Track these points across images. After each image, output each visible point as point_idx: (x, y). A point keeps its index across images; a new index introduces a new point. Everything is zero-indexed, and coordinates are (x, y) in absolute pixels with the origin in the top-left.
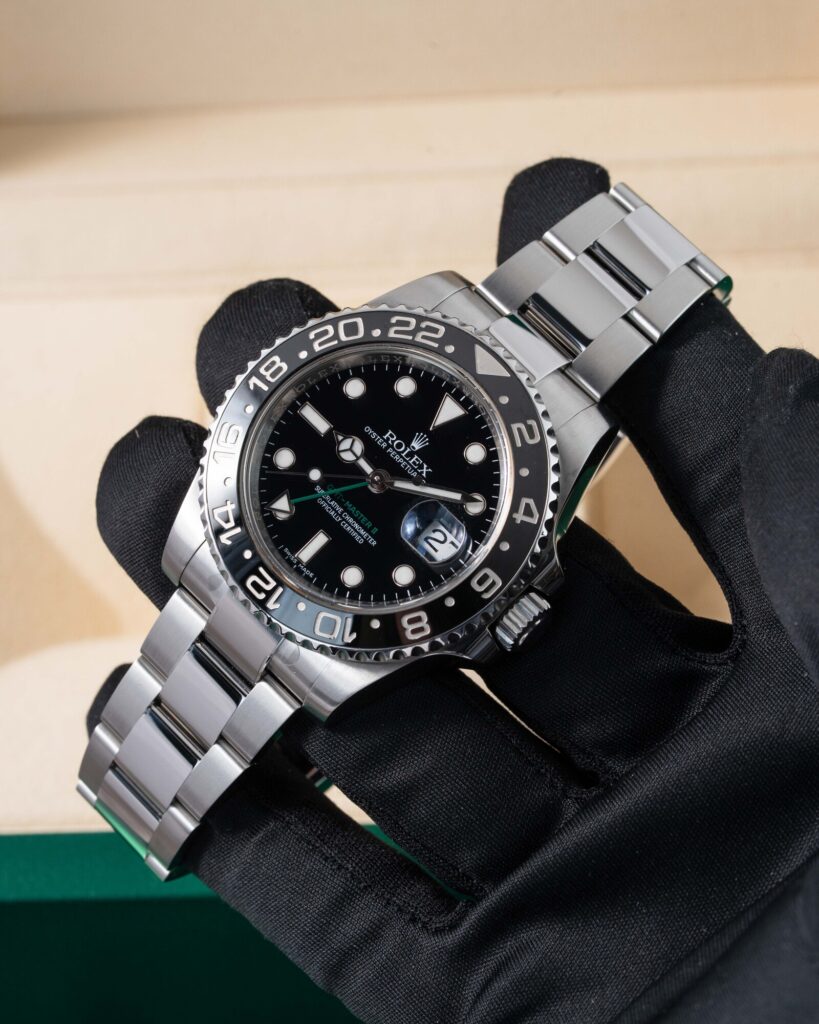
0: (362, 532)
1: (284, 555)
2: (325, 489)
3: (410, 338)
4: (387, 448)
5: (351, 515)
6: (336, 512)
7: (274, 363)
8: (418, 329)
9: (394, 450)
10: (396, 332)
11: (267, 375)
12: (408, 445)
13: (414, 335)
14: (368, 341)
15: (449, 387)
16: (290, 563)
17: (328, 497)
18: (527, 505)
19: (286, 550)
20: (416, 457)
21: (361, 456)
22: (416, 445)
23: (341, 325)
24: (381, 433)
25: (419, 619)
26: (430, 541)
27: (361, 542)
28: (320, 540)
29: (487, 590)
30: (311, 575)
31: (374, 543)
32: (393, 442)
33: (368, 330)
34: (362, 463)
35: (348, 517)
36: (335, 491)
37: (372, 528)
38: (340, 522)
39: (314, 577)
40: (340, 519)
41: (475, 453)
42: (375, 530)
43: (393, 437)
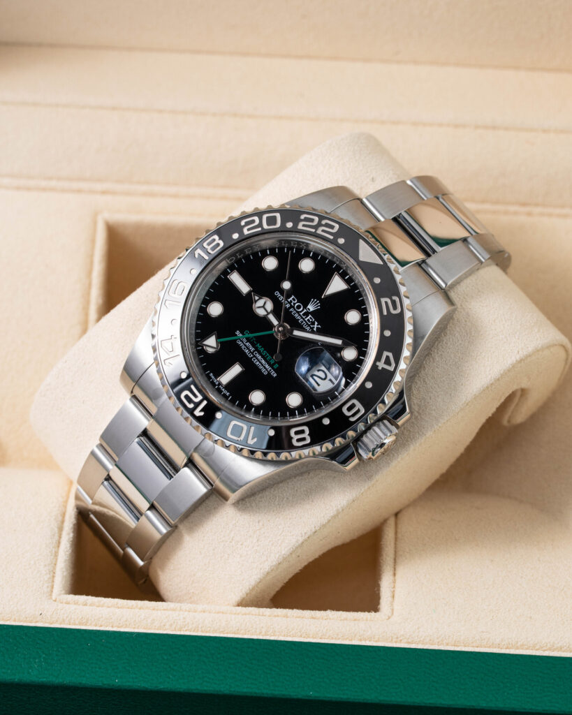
0: (267, 366)
1: (209, 378)
2: (243, 334)
3: (313, 230)
4: (290, 308)
5: (260, 354)
6: (250, 350)
7: (214, 240)
8: (319, 225)
9: (295, 310)
10: (304, 226)
11: (209, 248)
12: (305, 307)
13: (316, 230)
14: (283, 230)
15: (338, 268)
16: (213, 384)
17: (244, 340)
18: (387, 357)
20: (310, 316)
21: (271, 312)
22: (311, 307)
23: (265, 217)
24: (287, 297)
25: (302, 432)
26: (314, 377)
27: (266, 373)
28: (236, 370)
29: (353, 415)
30: (228, 394)
31: (275, 375)
33: (283, 222)
34: (272, 318)
35: (257, 355)
36: (251, 335)
37: (274, 364)
38: (252, 358)
39: (230, 395)
40: (252, 356)
41: (353, 317)
42: (276, 366)
43: (294, 300)
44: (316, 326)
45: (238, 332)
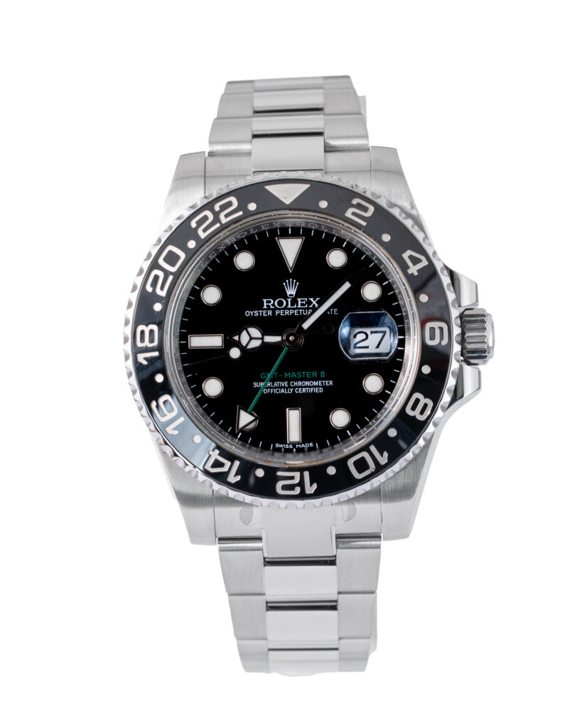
0: (315, 383)
1: (279, 450)
2: (263, 381)
3: (218, 225)
4: (274, 313)
5: (297, 380)
6: (284, 387)
7: (142, 332)
8: (216, 215)
9: (280, 309)
10: (204, 230)
11: (147, 343)
12: (285, 297)
13: (220, 221)
14: (191, 254)
15: (273, 232)
16: (289, 451)
17: (269, 384)
18: (411, 257)
19: (277, 445)
20: (299, 300)
21: (263, 335)
22: (291, 291)
23: (161, 262)
25: (417, 401)
26: (358, 345)
27: (321, 390)
28: (294, 418)
29: (442, 338)
30: (311, 445)
31: (331, 383)
32: (273, 305)
33: (184, 248)
34: (269, 339)
35: (296, 384)
36: (269, 376)
37: (319, 375)
38: (294, 391)
39: (314, 444)
40: (292, 390)
41: (337, 259)
42: (323, 374)
43: (270, 302)
44: (314, 302)
45: (256, 385)
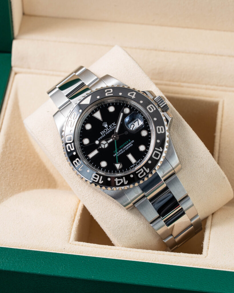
0: (129, 144)
1: (132, 167)
2: (115, 153)
4: (105, 134)
5: (124, 147)
6: (122, 151)
7: (75, 163)
9: (106, 132)
11: (78, 165)
12: (105, 128)
14: (73, 135)
15: (90, 114)
16: (135, 166)
17: (117, 153)
19: (131, 167)
20: (110, 126)
21: (107, 142)
22: (106, 126)
23: (67, 142)
24: (101, 135)
25: (159, 129)
27: (132, 145)
28: (130, 157)
29: (153, 109)
30: (140, 160)
31: (133, 141)
32: (104, 132)
33: (71, 134)
34: (109, 142)
36: (116, 151)
37: (129, 141)
38: (125, 150)
39: (141, 160)
40: (124, 150)
41: (112, 109)
42: (129, 140)
43: (102, 132)
44: (114, 124)
45: (114, 156)
